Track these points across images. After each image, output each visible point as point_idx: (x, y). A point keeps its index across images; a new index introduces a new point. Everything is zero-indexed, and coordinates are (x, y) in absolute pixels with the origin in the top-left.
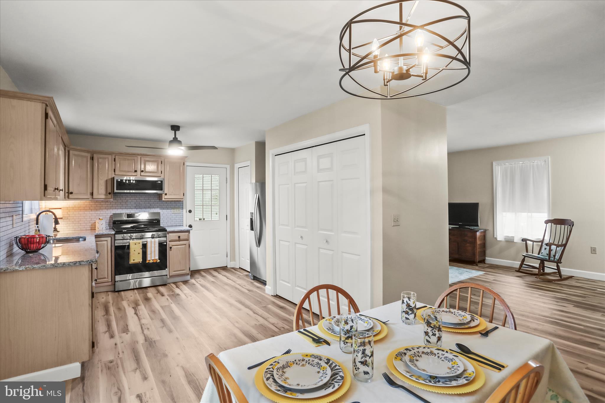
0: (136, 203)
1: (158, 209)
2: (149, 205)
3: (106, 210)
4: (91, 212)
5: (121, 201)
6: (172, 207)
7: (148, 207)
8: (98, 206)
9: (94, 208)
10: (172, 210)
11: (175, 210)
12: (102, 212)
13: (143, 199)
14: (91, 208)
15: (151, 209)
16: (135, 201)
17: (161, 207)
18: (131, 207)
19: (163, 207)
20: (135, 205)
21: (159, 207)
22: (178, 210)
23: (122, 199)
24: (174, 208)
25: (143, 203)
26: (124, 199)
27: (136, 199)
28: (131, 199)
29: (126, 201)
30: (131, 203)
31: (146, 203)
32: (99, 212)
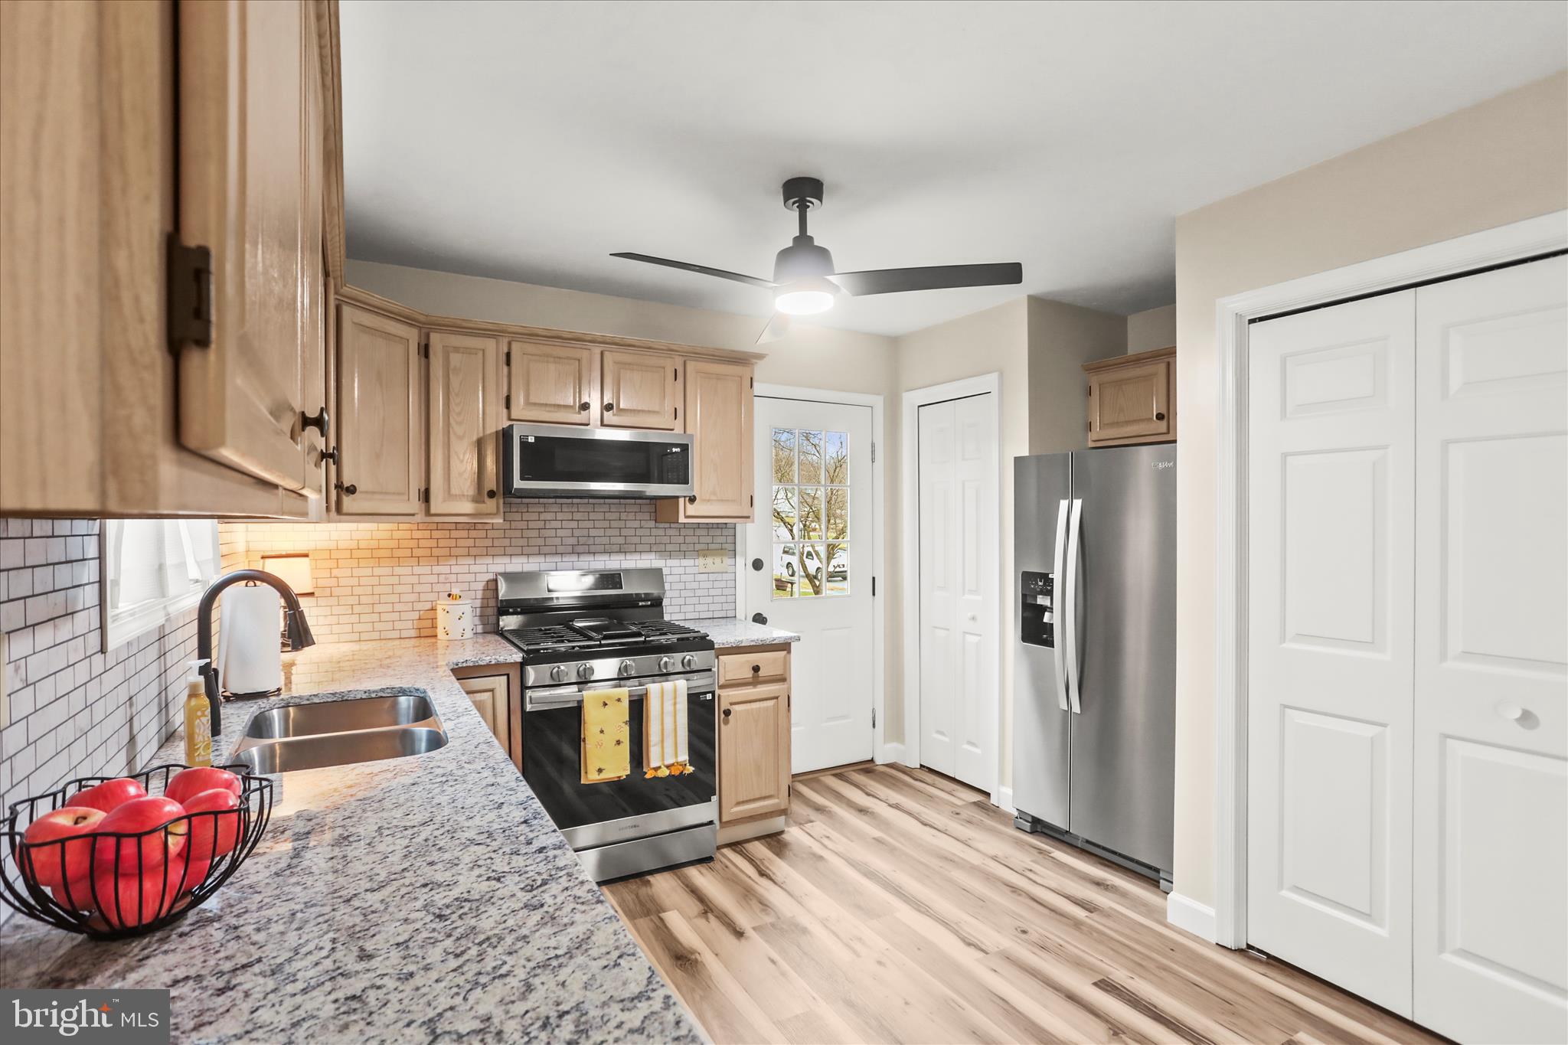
0: (577, 533)
1: (652, 556)
2: (621, 540)
3: (470, 561)
4: (417, 570)
5: (523, 525)
6: (697, 547)
7: (616, 548)
8: (442, 543)
9: (427, 552)
10: (701, 561)
11: (709, 560)
12: (455, 569)
13: (600, 516)
14: (417, 552)
15: (629, 557)
16: (574, 524)
17: (662, 547)
18: (560, 549)
19: (669, 548)
20: (573, 541)
21: (654, 548)
22: (718, 560)
23: (526, 516)
24: (705, 552)
25: (601, 532)
26: (535, 516)
27: (577, 516)
28: (560, 516)
29: (541, 524)
30: (560, 533)
31: (609, 532)
32: (445, 569)
